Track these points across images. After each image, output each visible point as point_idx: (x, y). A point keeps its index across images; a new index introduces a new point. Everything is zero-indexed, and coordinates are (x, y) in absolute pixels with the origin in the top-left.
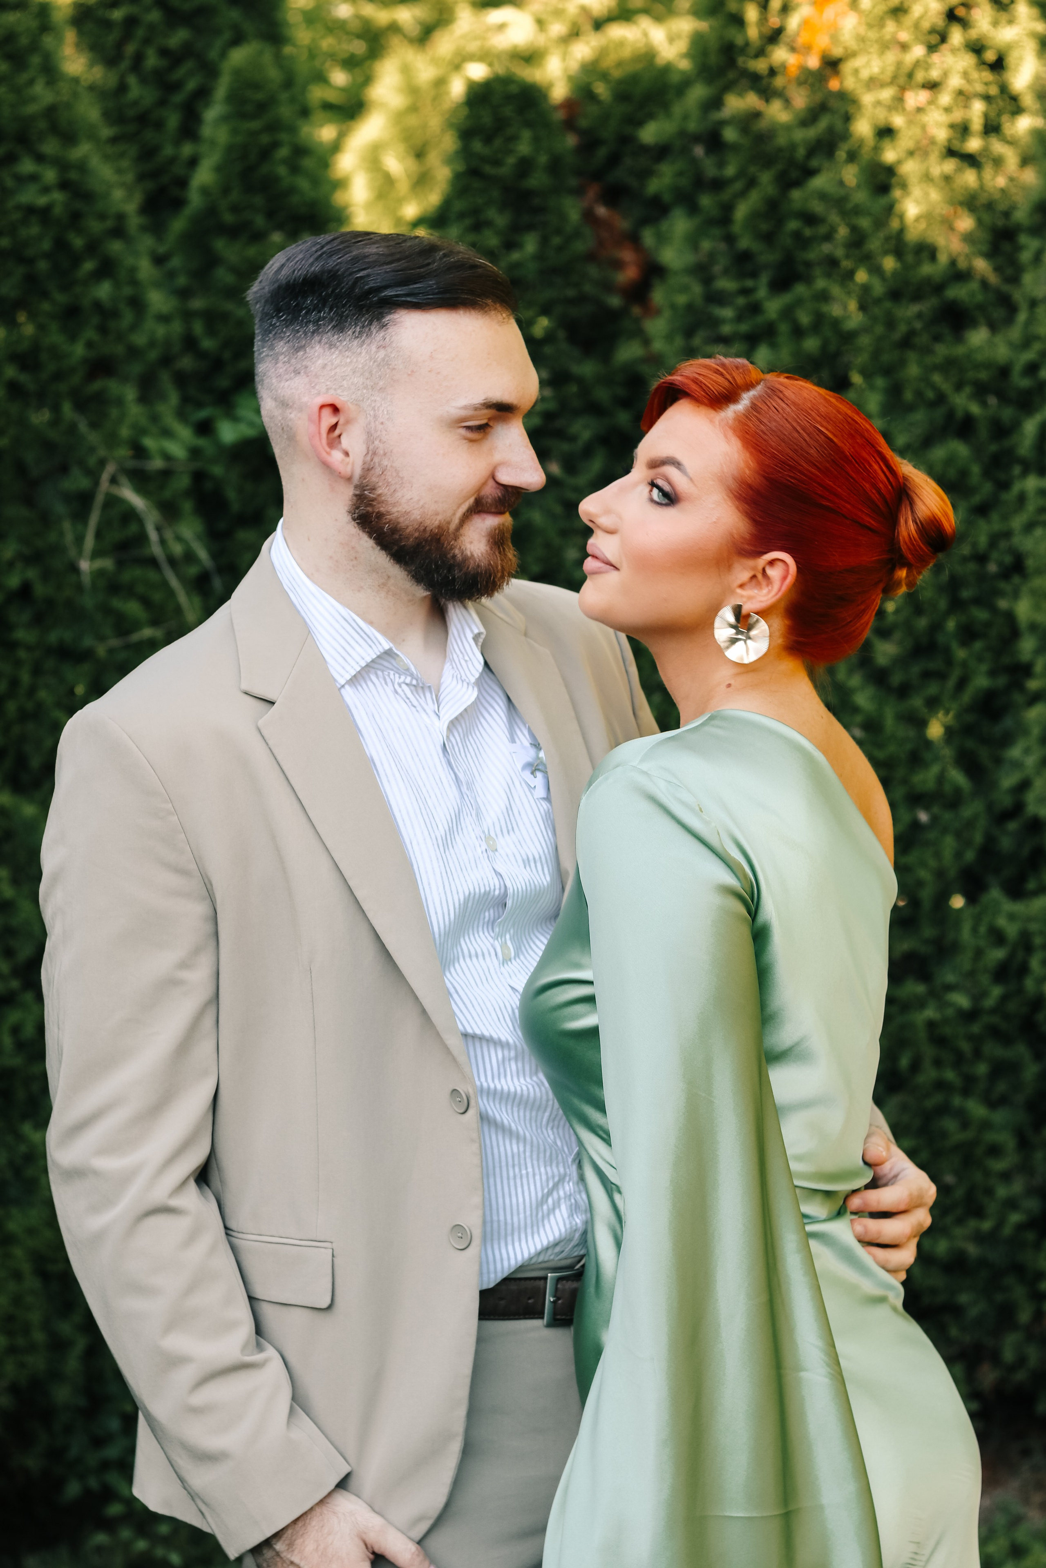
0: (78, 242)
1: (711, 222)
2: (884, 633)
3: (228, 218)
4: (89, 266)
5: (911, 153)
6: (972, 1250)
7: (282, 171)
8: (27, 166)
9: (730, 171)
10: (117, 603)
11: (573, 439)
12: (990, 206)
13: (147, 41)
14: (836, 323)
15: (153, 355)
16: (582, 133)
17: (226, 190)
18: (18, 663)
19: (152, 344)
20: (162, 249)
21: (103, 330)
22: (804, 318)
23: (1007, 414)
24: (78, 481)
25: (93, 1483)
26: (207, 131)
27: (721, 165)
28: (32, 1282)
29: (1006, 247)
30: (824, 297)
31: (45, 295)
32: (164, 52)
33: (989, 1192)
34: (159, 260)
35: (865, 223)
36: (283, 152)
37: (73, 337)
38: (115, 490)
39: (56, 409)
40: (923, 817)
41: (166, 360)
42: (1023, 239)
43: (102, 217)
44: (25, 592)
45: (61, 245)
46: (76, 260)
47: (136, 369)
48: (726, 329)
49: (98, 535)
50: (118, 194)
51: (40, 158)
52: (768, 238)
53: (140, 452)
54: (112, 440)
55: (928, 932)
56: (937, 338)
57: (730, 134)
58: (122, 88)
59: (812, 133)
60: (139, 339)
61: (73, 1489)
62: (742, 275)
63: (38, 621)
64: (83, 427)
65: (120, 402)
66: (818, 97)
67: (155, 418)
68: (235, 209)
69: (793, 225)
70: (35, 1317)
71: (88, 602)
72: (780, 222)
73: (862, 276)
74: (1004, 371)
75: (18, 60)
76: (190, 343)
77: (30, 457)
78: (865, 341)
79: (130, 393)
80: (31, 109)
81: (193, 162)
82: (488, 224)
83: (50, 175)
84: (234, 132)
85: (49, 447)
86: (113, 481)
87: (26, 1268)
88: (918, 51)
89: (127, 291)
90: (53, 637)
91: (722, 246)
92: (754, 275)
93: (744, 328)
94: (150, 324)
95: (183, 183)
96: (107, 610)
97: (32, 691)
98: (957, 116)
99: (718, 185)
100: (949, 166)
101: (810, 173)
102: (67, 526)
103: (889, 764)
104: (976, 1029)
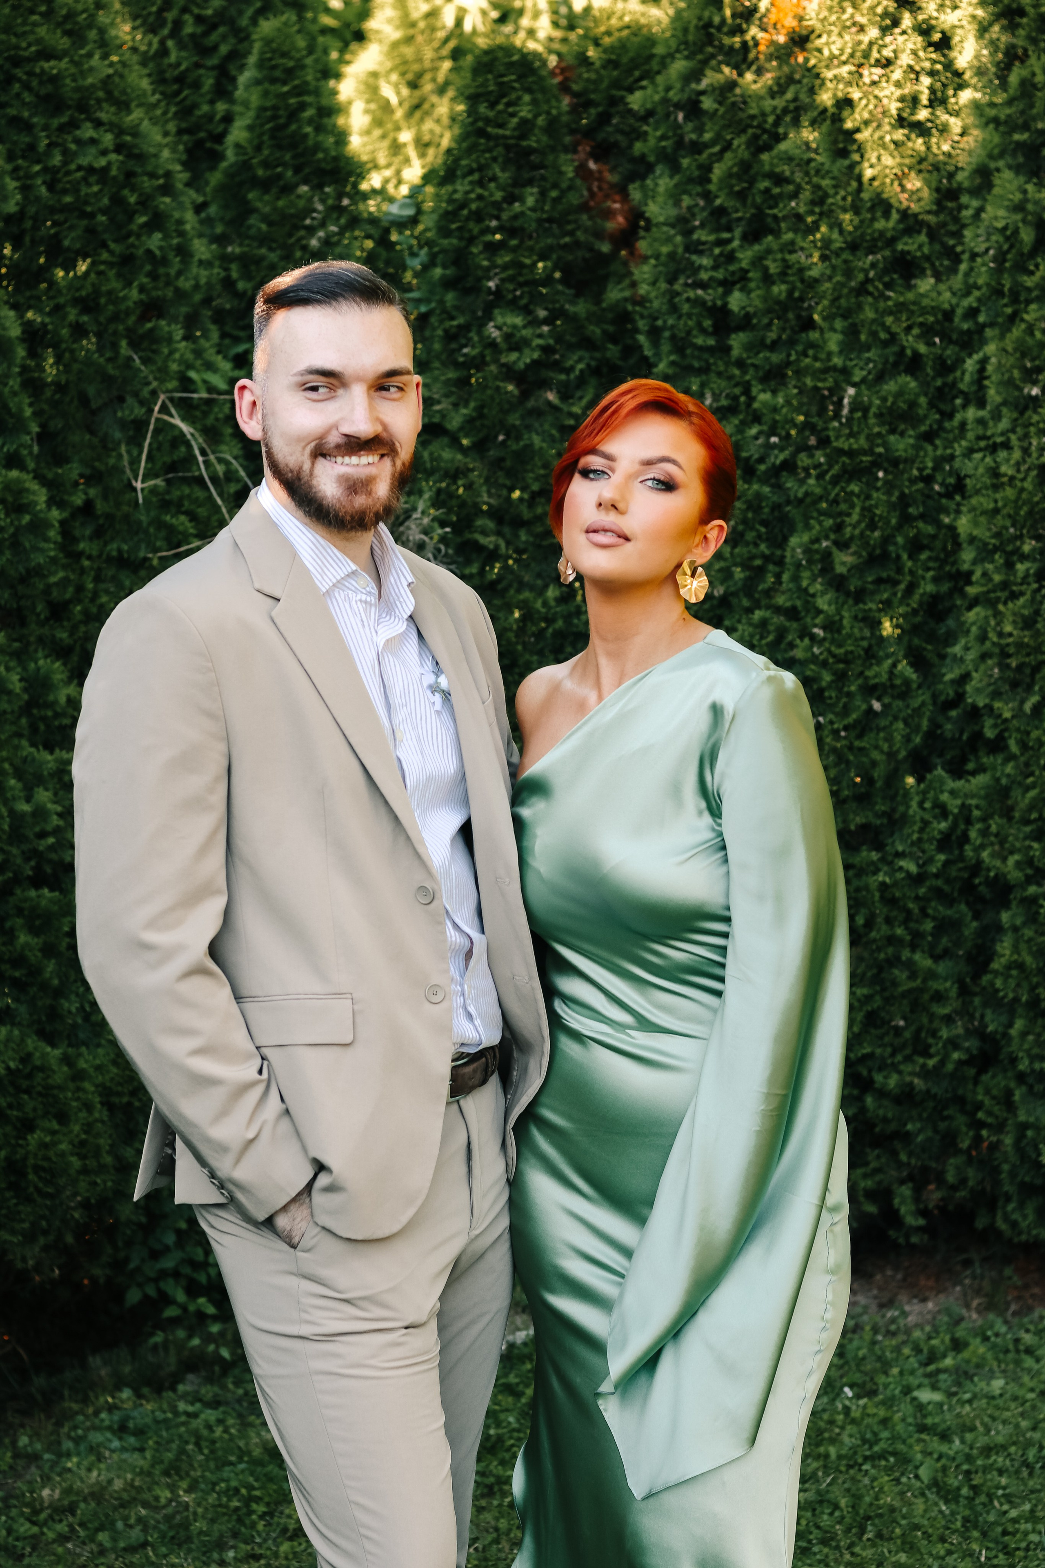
0: (132, 200)
1: (691, 180)
2: (842, 545)
3: (260, 172)
4: (143, 219)
5: (866, 123)
7: (308, 129)
8: (87, 131)
9: (707, 136)
10: (168, 518)
11: (569, 370)
12: (936, 167)
13: (185, 10)
14: (801, 270)
15: (198, 297)
16: (575, 95)
17: (258, 148)
18: (83, 571)
19: (197, 287)
20: (201, 199)
21: (154, 276)
22: (773, 268)
23: (950, 352)
24: (132, 410)
25: (151, 1291)
26: (239, 93)
27: (700, 130)
28: (100, 1113)
29: (950, 205)
30: (791, 247)
31: (104, 245)
32: (199, 19)
33: (934, 1034)
34: (199, 208)
35: (826, 183)
36: (309, 113)
37: (129, 284)
38: (166, 417)
39: (115, 346)
40: (877, 706)
41: (207, 301)
42: (964, 199)
43: (153, 175)
44: (88, 507)
45: (118, 201)
46: (130, 216)
47: (184, 310)
48: (704, 276)
49: (150, 458)
50: (166, 154)
51: (98, 124)
52: (742, 196)
53: (186, 384)
54: (163, 373)
55: (880, 807)
56: (888, 286)
57: (707, 103)
58: (163, 52)
59: (779, 103)
60: (185, 284)
61: (133, 1296)
62: (718, 229)
63: (98, 534)
64: (138, 361)
65: (170, 340)
66: (786, 69)
67: (198, 353)
68: (266, 164)
69: (764, 184)
70: (104, 1142)
71: (144, 518)
72: (752, 182)
73: (823, 229)
74: (948, 315)
75: (76, 35)
76: (228, 283)
77: (91, 391)
78: (826, 287)
79: (178, 333)
80: (90, 80)
81: (228, 119)
82: (494, 179)
83: (108, 139)
84: (266, 94)
85: (108, 380)
86: (164, 409)
87: (97, 1099)
88: (873, 33)
89: (175, 241)
90: (113, 548)
91: (702, 203)
92: (729, 229)
93: (720, 275)
94: (194, 270)
95: (220, 138)
96: (161, 525)
97: (95, 595)
98: (907, 90)
99: (697, 148)
100: (900, 134)
101: (778, 138)
102: (123, 449)
103: (846, 660)
104: (922, 891)
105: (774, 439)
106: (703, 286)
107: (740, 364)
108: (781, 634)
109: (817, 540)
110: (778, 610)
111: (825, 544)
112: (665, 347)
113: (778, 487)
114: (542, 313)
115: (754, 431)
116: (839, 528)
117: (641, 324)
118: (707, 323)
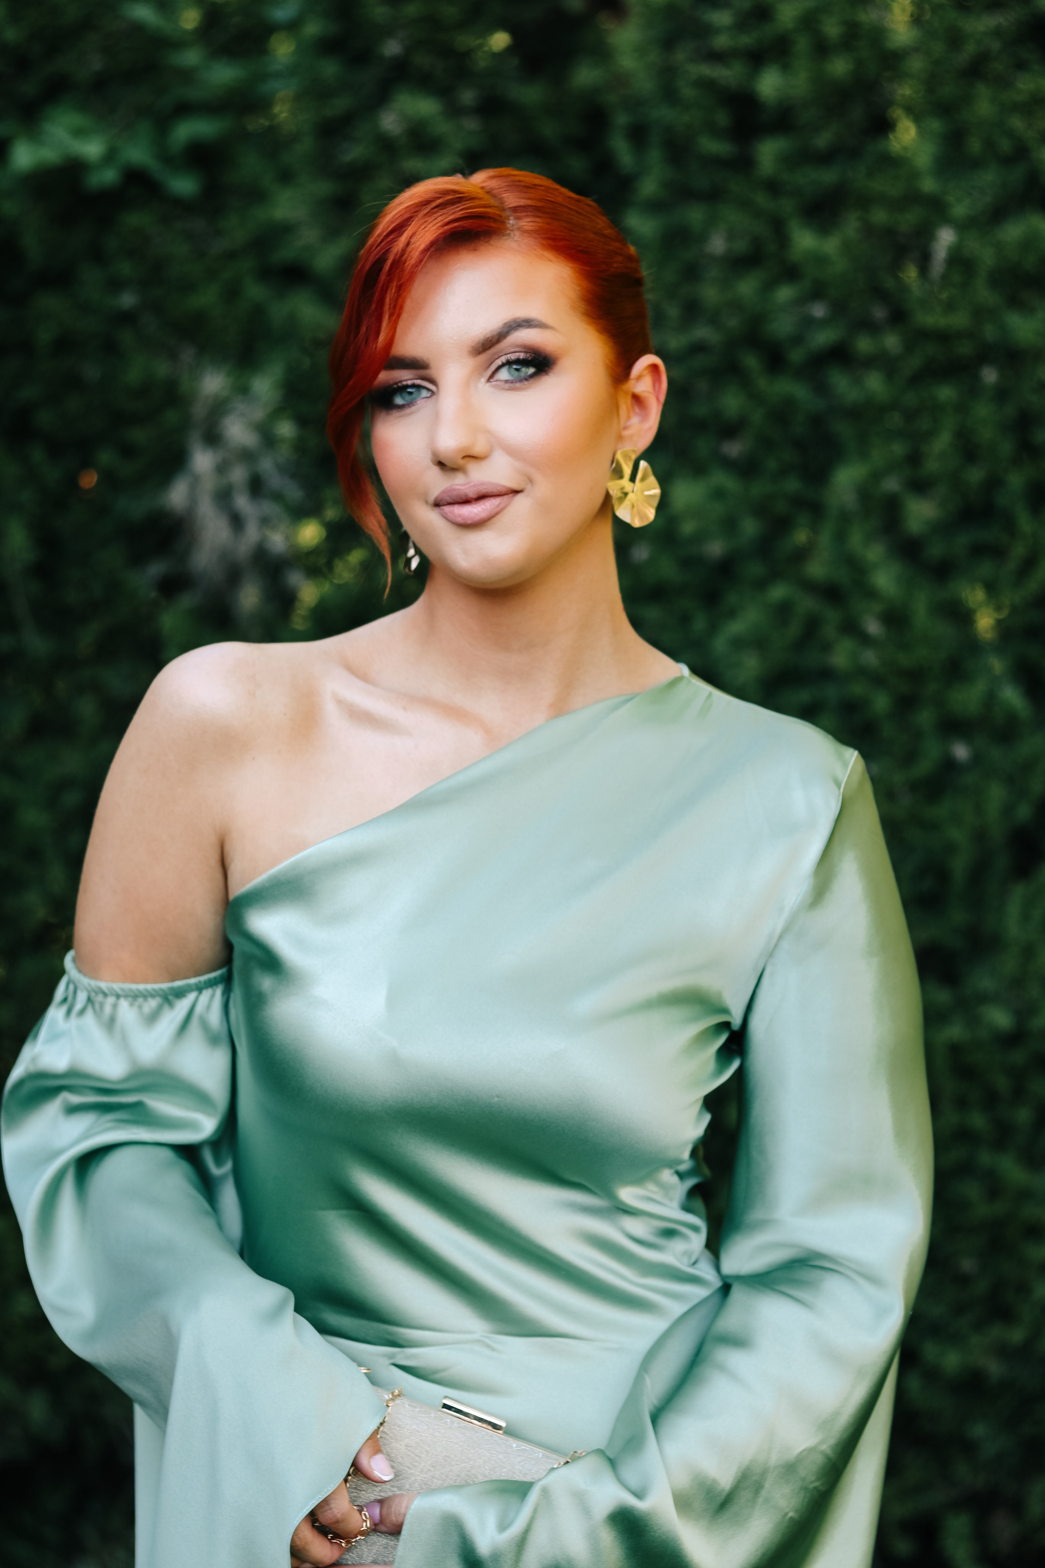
2: (919, 486)
6: (994, 1368)
14: (874, 36)
22: (832, 29)
33: (1023, 1289)
40: (961, 752)
48: (721, 42)
55: (958, 916)
56: (1020, 66)
78: (916, 64)
93: (746, 40)
103: (916, 675)
104: (1018, 1057)
105: (819, 311)
106: (717, 57)
107: (773, 187)
108: (812, 626)
109: (876, 476)
110: (811, 587)
111: (892, 484)
112: (655, 156)
113: (821, 388)
114: (468, 96)
115: (785, 293)
116: (914, 459)
117: (621, 119)
118: (722, 118)
